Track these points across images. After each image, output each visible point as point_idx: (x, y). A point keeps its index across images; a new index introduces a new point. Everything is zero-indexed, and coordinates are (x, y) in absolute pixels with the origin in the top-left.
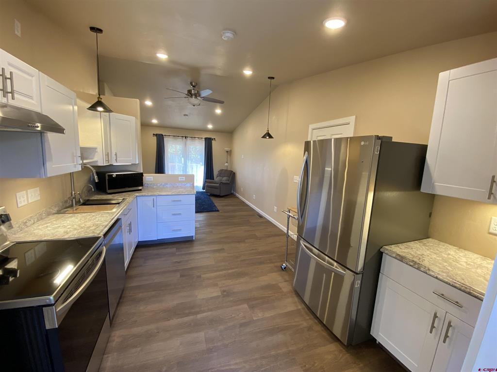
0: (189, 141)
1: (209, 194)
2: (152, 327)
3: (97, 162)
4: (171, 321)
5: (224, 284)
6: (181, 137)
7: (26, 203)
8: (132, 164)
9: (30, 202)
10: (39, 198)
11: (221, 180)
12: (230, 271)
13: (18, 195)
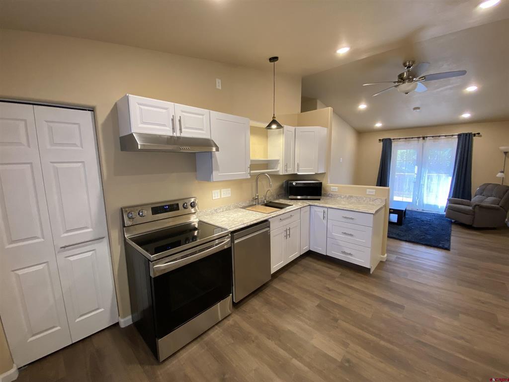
0: (429, 142)
1: (453, 221)
2: (255, 332)
3: (278, 171)
4: (270, 341)
5: (357, 352)
6: (416, 139)
7: (219, 197)
8: (316, 174)
9: (222, 197)
10: (230, 195)
11: (482, 201)
12: (382, 343)
13: (213, 192)
